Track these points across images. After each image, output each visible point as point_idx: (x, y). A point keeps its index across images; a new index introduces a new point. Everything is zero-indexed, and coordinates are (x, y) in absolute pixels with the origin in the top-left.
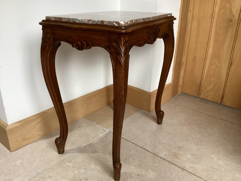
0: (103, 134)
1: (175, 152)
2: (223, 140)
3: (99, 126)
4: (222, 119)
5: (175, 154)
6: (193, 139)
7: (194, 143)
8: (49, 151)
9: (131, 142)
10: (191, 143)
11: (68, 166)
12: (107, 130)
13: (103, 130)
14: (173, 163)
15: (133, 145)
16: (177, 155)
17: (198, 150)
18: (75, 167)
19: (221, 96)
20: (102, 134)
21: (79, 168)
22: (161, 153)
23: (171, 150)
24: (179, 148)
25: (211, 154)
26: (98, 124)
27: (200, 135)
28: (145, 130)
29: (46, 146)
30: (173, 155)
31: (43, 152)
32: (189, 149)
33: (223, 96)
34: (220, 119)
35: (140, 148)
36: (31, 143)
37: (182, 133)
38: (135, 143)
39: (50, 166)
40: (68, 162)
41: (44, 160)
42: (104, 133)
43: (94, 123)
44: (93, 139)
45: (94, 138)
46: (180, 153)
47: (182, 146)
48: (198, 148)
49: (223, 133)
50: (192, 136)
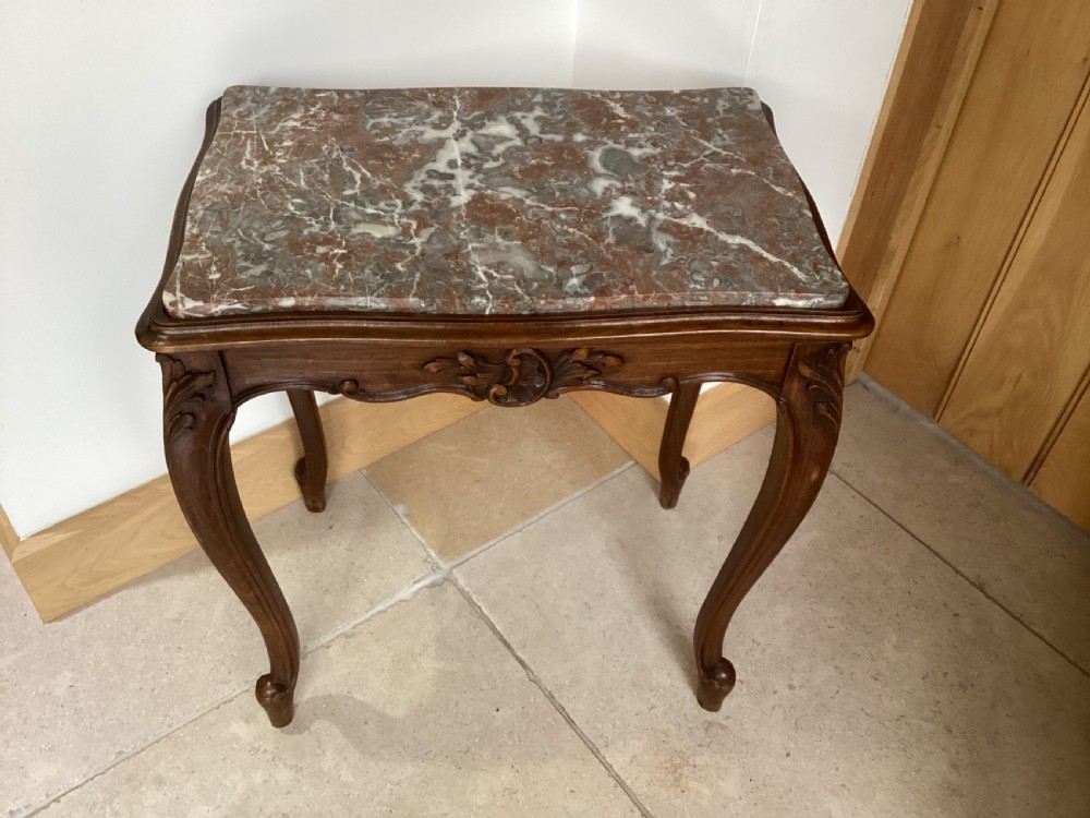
0: (418, 586)
1: (681, 751)
2: (926, 721)
3: (414, 532)
4: (981, 588)
5: (678, 761)
6: (791, 687)
7: (785, 712)
8: (182, 646)
9: (517, 658)
10: (773, 708)
11: (236, 738)
12: (441, 563)
13: (425, 561)
14: (649, 809)
15: (522, 673)
16: (685, 771)
17: (788, 755)
18: (262, 749)
19: (1033, 455)
20: (416, 582)
21: (273, 760)
22: (621, 744)
23: (667, 736)
24: (707, 730)
25: (832, 792)
26: (415, 524)
27: (833, 671)
28: (602, 595)
29: (177, 616)
30: (668, 765)
31: (161, 647)
32: (747, 743)
33: (1041, 457)
34: (973, 584)
35: (541, 699)
36: (125, 586)
37: (760, 640)
38: (532, 667)
39: (170, 726)
40: (242, 718)
41: (155, 692)
42: (423, 578)
43: (400, 509)
44: (368, 607)
45: (372, 604)
46: (704, 759)
47: (724, 722)
48: (792, 746)
49: (945, 674)
50: (793, 669)
